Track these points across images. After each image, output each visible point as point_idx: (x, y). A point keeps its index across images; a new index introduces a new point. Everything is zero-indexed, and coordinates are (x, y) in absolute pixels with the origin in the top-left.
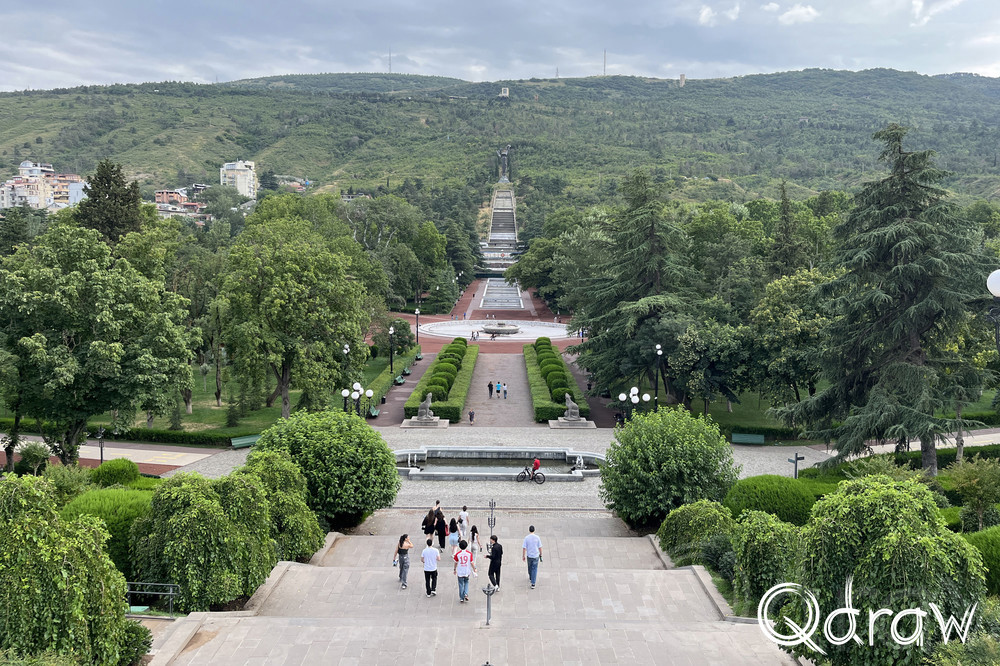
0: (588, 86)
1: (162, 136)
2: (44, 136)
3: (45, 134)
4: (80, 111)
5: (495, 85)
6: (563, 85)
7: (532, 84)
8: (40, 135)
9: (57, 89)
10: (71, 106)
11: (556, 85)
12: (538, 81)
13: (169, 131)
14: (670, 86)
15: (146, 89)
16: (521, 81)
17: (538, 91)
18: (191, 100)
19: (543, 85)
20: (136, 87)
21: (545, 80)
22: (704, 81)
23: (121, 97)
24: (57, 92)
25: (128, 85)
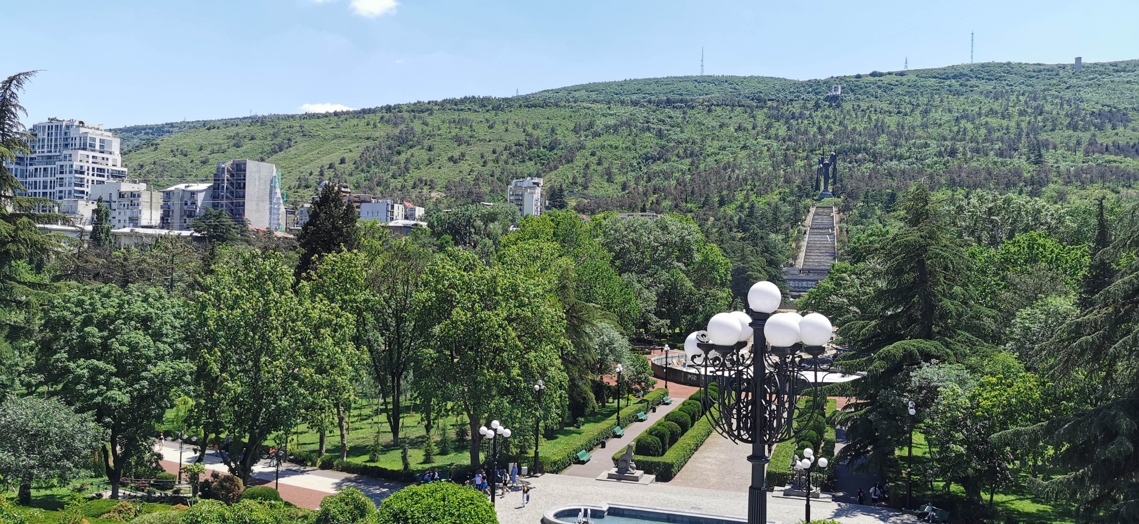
0: (947, 78)
1: (456, 154)
2: (347, 156)
3: (350, 154)
4: (382, 131)
5: (826, 82)
6: (913, 77)
7: (872, 79)
8: (345, 155)
9: (364, 109)
10: (375, 126)
11: (904, 79)
12: (881, 75)
13: (463, 148)
14: (1061, 73)
15: (445, 105)
16: (858, 76)
17: (879, 87)
18: (488, 115)
19: (886, 80)
20: (436, 103)
21: (890, 74)
22: (1111, 64)
23: (422, 115)
24: (364, 111)
25: (429, 103)
